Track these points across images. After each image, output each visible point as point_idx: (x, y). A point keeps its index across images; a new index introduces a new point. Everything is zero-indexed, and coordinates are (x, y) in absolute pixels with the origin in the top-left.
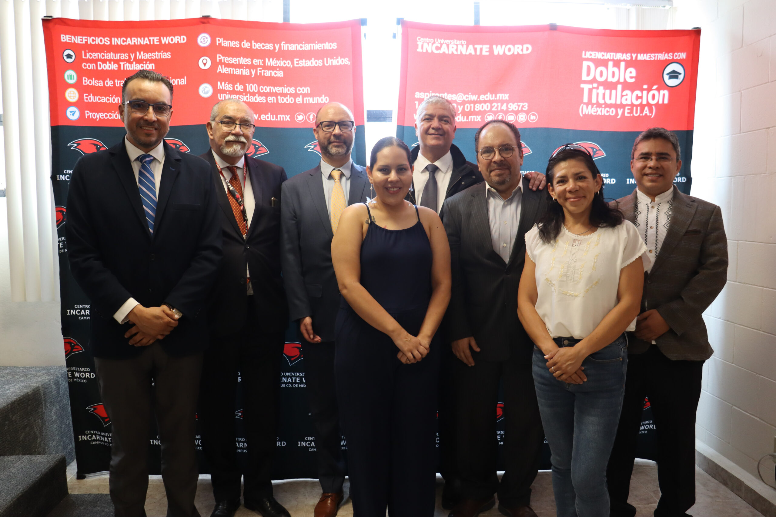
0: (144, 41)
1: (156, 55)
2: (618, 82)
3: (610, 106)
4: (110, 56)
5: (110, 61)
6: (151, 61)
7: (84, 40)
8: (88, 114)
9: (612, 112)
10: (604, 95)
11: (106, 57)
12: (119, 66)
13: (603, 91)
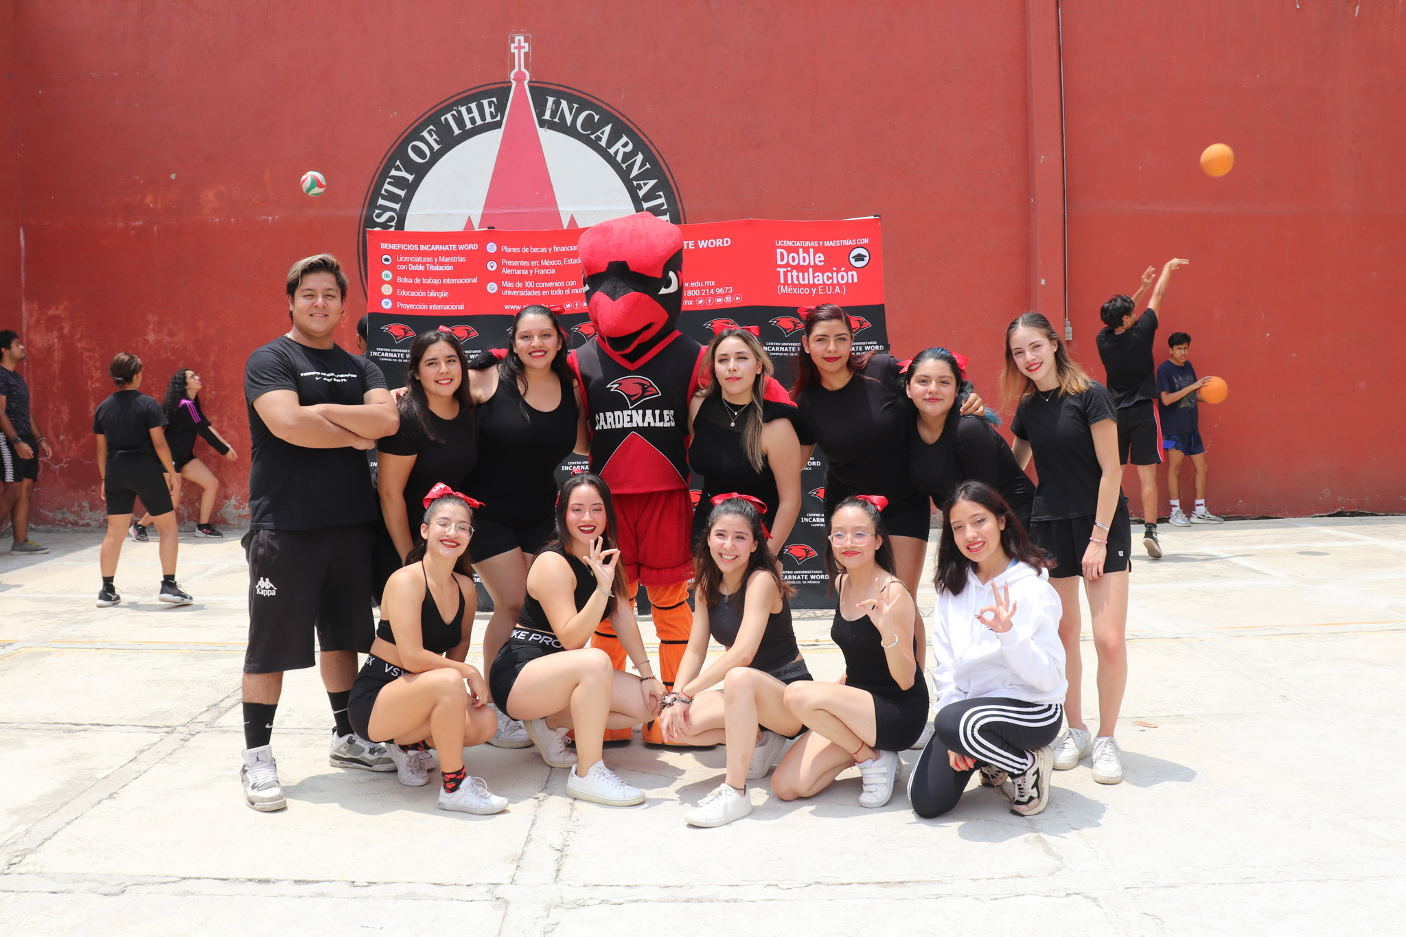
0: (446, 248)
1: (455, 259)
2: (810, 266)
3: (805, 286)
4: (419, 259)
5: (419, 264)
6: (451, 264)
7: (397, 247)
8: (399, 305)
9: (808, 291)
10: (798, 277)
12: (426, 267)
13: (796, 274)
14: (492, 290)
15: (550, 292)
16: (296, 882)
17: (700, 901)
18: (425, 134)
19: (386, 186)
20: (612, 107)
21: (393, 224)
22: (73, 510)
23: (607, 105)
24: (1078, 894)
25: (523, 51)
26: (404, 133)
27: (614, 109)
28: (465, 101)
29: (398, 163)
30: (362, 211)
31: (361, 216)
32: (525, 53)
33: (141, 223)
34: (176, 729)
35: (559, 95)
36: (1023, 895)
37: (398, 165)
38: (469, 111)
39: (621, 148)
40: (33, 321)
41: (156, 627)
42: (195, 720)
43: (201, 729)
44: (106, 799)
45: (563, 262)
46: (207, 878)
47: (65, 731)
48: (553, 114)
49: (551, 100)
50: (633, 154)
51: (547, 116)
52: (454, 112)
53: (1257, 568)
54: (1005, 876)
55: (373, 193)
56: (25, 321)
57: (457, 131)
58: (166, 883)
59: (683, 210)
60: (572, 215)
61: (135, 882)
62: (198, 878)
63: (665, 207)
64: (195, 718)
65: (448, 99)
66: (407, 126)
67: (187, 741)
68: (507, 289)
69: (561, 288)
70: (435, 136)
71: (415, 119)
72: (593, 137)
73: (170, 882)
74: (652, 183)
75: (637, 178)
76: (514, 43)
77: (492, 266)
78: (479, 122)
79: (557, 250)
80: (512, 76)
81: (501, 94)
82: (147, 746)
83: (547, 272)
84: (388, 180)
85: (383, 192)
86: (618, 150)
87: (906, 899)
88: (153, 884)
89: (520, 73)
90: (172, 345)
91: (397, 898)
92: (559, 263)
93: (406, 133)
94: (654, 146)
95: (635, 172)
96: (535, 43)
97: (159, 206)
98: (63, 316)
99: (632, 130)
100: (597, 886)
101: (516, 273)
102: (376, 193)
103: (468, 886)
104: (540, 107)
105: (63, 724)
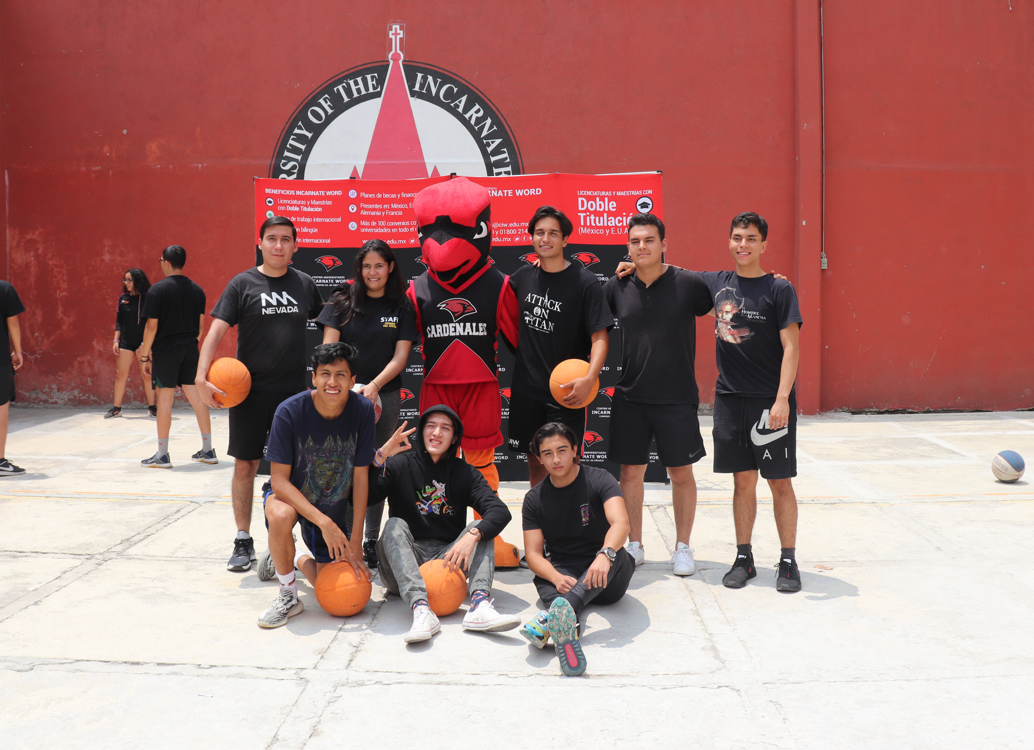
0: (316, 194)
1: (323, 203)
2: (604, 211)
3: (600, 227)
4: (295, 202)
5: (295, 205)
6: (320, 206)
7: (279, 192)
9: (602, 232)
10: (595, 220)
11: (292, 203)
12: (301, 208)
13: (594, 218)
14: (353, 228)
16: (158, 664)
17: (448, 684)
18: (321, 101)
19: (291, 142)
20: (467, 82)
21: (296, 171)
22: (44, 391)
23: (464, 80)
24: (727, 687)
25: (398, 37)
26: (305, 100)
27: (469, 83)
28: (353, 76)
29: (300, 123)
30: (272, 160)
31: (271, 164)
32: (400, 38)
33: (99, 168)
34: (94, 556)
35: (426, 72)
36: (686, 686)
37: (300, 125)
38: (356, 83)
39: (474, 113)
40: (15, 243)
41: (95, 481)
42: (110, 550)
43: (113, 556)
44: (32, 605)
45: (408, 206)
46: (95, 661)
47: (10, 557)
48: (422, 87)
49: (420, 75)
50: (484, 118)
51: (417, 88)
52: (344, 84)
53: (956, 450)
54: (678, 673)
55: (280, 147)
56: (8, 244)
57: (346, 99)
58: (64, 663)
59: (522, 163)
60: (435, 166)
61: (41, 663)
62: (88, 661)
63: (508, 160)
64: (111, 549)
65: (340, 74)
66: (308, 94)
67: (101, 565)
68: (364, 227)
69: (407, 227)
70: (329, 103)
71: (313, 90)
72: (452, 105)
73: (67, 663)
74: (498, 141)
75: (486, 137)
76: (392, 30)
77: (353, 209)
78: (364, 92)
79: (404, 196)
80: (390, 56)
81: (381, 70)
82: (70, 568)
83: (396, 214)
84: (292, 137)
85: (288, 146)
86: (472, 115)
87: (599, 687)
88: (54, 664)
89: (396, 54)
90: (123, 264)
91: (229, 676)
92: (406, 206)
93: (307, 100)
94: (500, 113)
95: (485, 133)
96: (408, 31)
97: (114, 154)
98: (38, 239)
99: (483, 100)
100: (376, 671)
101: (371, 214)
102: (283, 147)
103: (282, 669)
104: (412, 82)
105: (11, 551)
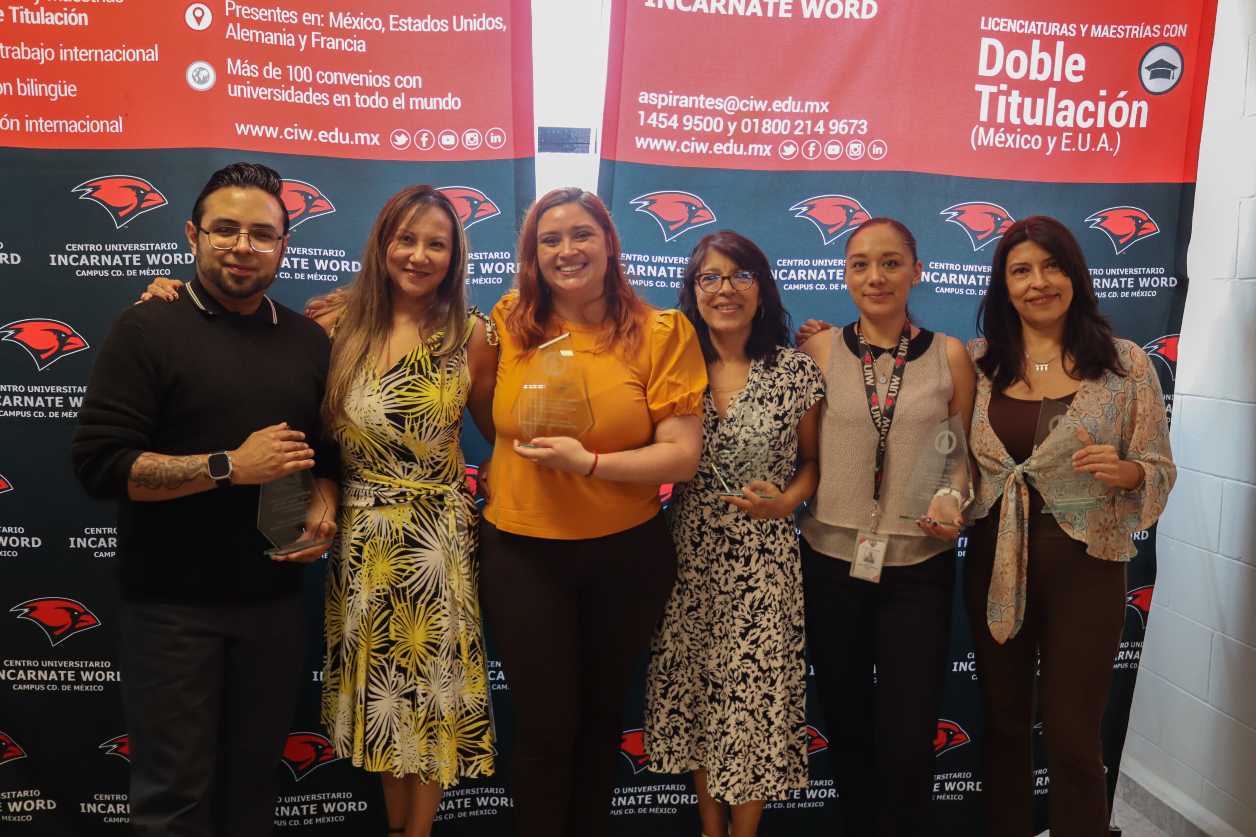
2: (1050, 82)
3: (1033, 130)
6: (80, 7)
9: (1035, 143)
10: (1021, 106)
13: (1020, 100)
14: (200, 82)
15: (353, 100)
